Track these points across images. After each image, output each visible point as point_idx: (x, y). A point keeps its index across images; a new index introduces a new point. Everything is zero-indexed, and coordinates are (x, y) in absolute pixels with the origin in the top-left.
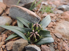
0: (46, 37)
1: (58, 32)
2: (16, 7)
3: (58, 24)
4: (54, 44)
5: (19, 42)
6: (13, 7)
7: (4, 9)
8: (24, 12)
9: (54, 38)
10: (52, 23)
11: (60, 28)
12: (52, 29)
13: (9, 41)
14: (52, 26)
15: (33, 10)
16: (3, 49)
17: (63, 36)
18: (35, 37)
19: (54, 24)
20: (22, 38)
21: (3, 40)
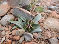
0: (37, 28)
1: (46, 25)
2: (17, 8)
3: (47, 20)
4: (42, 33)
5: (19, 30)
6: (15, 8)
7: (9, 10)
8: (23, 11)
9: (42, 29)
10: (42, 19)
11: (47, 23)
12: (42, 23)
13: (13, 30)
14: (42, 21)
15: (29, 10)
16: (9, 35)
17: (49, 28)
18: (29, 27)
19: (43, 20)
20: (21, 28)
21: (9, 29)
